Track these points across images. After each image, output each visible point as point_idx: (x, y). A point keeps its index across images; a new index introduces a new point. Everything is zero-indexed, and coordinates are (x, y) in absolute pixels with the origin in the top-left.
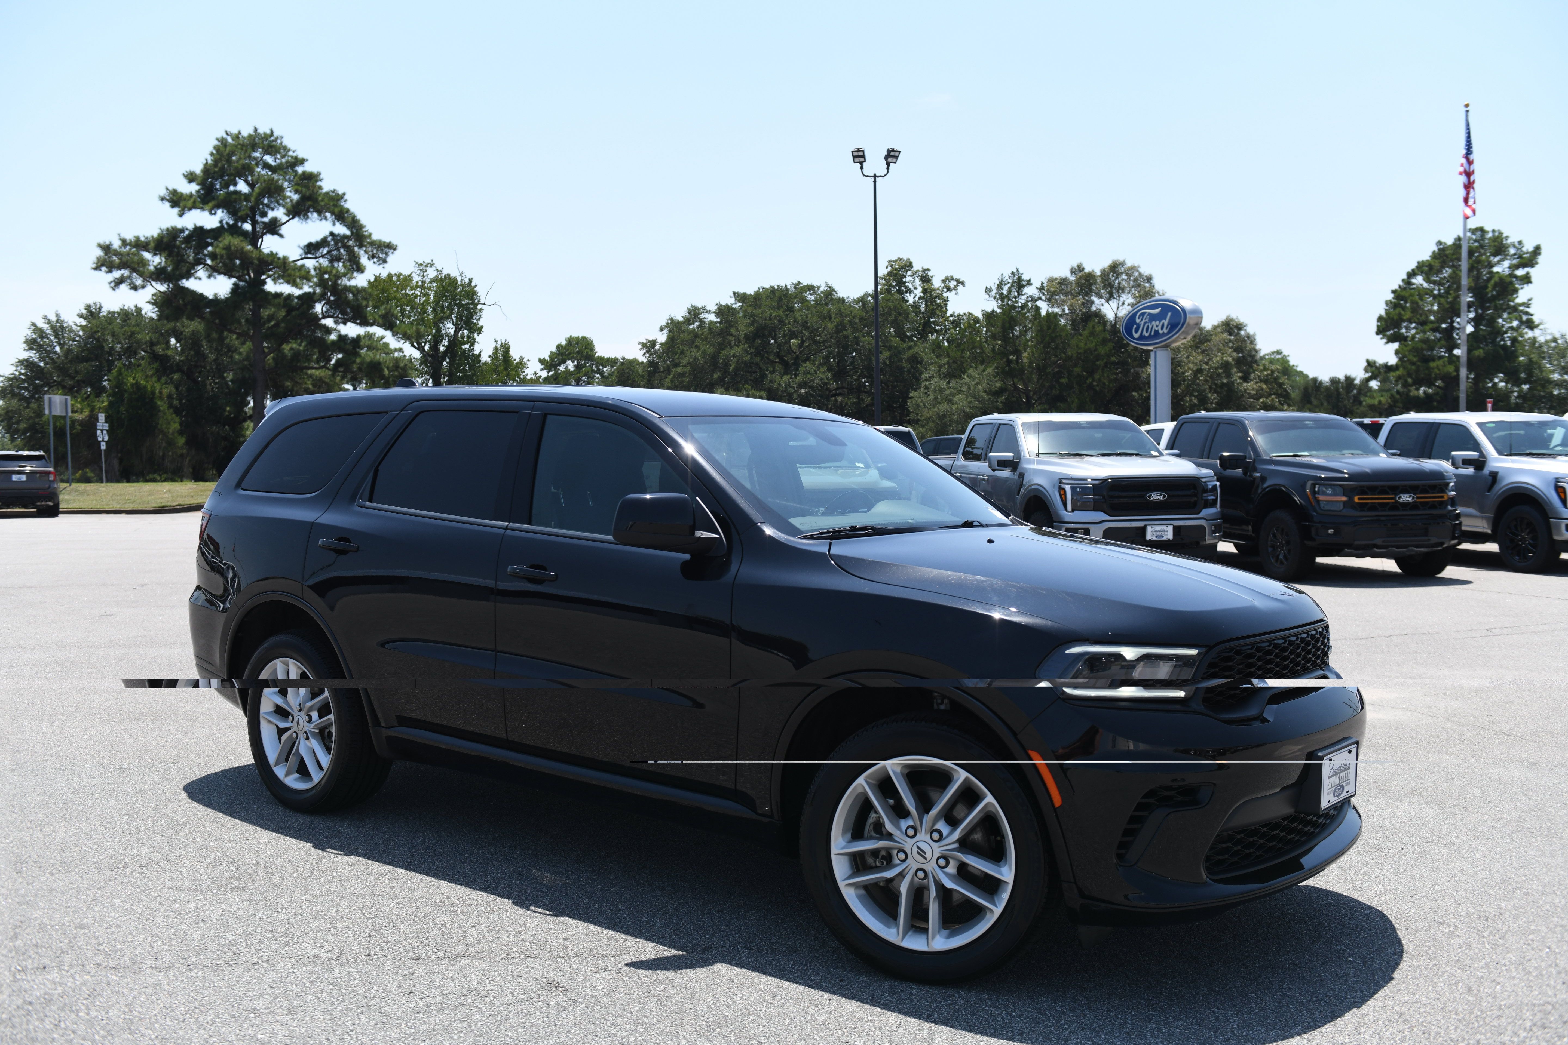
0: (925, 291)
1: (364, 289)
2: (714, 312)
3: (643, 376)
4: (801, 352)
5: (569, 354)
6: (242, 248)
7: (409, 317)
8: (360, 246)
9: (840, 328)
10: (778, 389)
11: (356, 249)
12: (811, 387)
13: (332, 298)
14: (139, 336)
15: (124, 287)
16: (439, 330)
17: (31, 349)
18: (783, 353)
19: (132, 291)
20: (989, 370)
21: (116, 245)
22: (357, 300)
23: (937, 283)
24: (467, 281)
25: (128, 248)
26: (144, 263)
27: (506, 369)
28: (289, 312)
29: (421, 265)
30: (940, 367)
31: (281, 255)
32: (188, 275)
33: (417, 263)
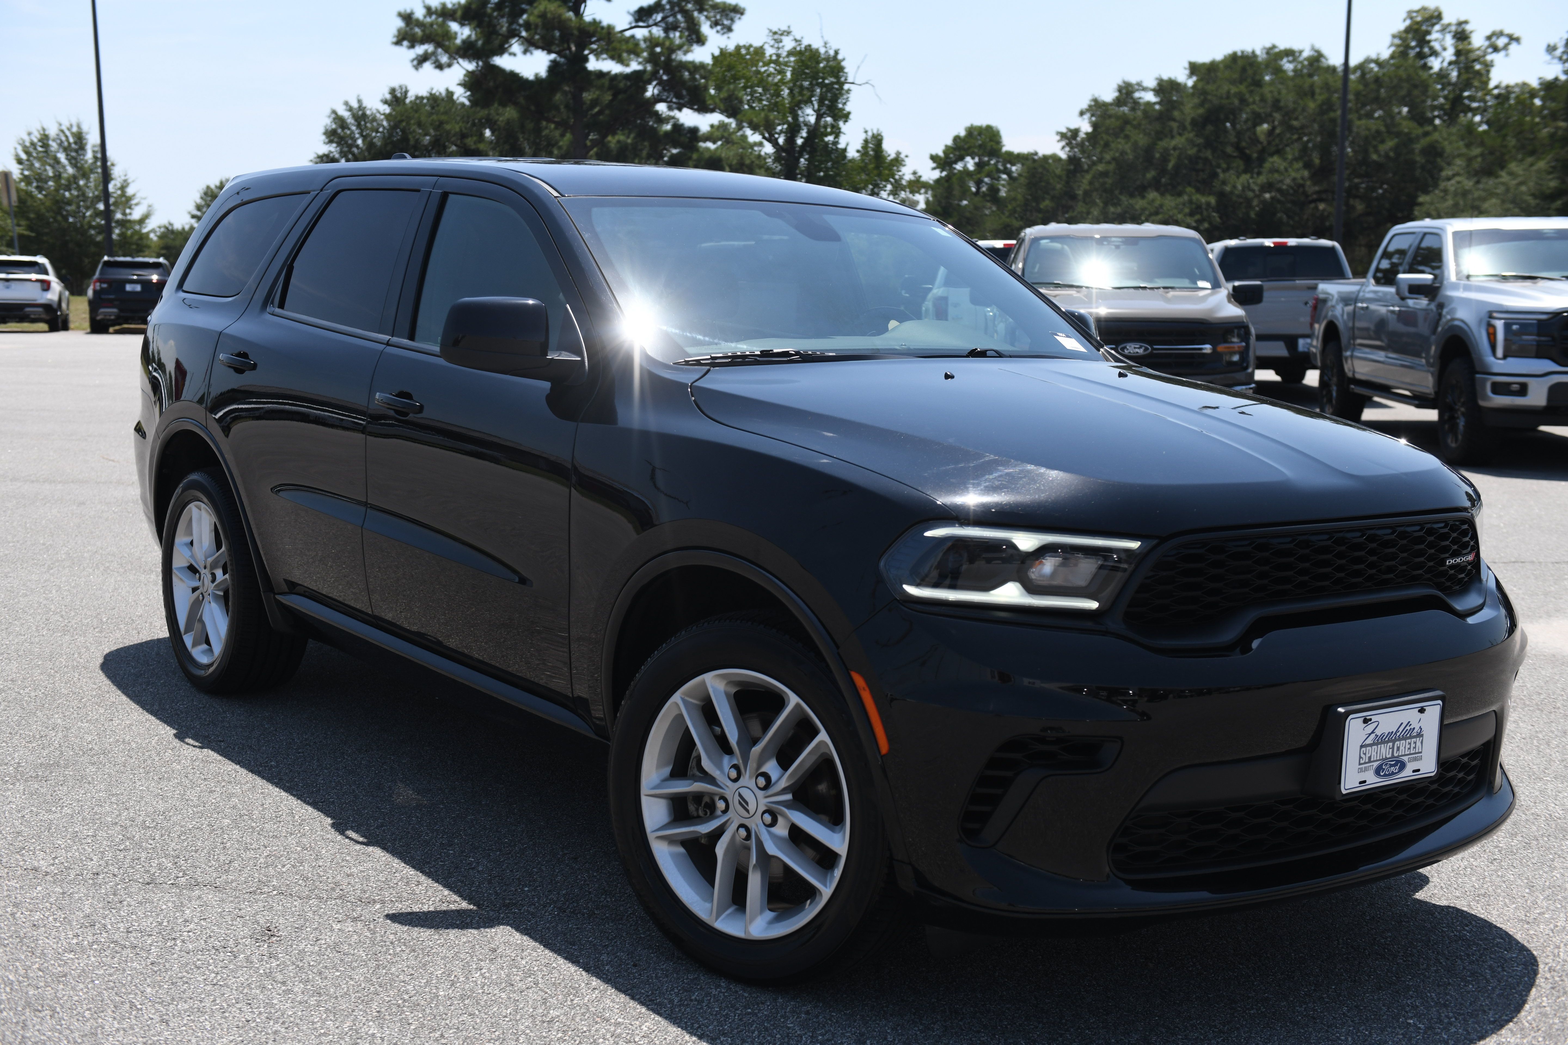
0: (1458, 53)
1: (702, 66)
2: (1154, 90)
3: (1059, 177)
4: (1269, 143)
5: (969, 148)
6: (560, 16)
7: (760, 100)
8: (701, 11)
9: (1326, 107)
10: (1232, 193)
11: (696, 14)
12: (1280, 191)
13: (665, 78)
14: (448, 127)
15: (428, 66)
16: (796, 117)
17: (331, 142)
18: (1244, 144)
19: (437, 71)
20: (1542, 164)
21: (419, 13)
22: (695, 79)
23: (1478, 41)
24: (832, 53)
25: (434, 17)
26: (449, 36)
27: (877, 167)
28: (615, 96)
29: (775, 33)
30: (1470, 160)
31: (605, 23)
32: (501, 50)
33: (771, 31)
